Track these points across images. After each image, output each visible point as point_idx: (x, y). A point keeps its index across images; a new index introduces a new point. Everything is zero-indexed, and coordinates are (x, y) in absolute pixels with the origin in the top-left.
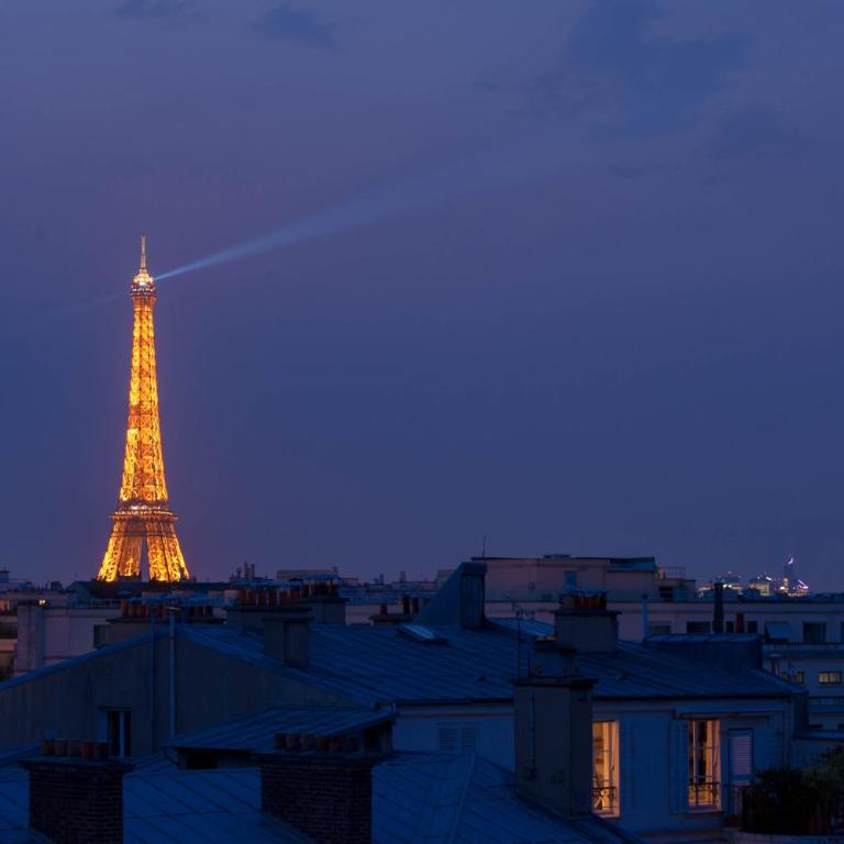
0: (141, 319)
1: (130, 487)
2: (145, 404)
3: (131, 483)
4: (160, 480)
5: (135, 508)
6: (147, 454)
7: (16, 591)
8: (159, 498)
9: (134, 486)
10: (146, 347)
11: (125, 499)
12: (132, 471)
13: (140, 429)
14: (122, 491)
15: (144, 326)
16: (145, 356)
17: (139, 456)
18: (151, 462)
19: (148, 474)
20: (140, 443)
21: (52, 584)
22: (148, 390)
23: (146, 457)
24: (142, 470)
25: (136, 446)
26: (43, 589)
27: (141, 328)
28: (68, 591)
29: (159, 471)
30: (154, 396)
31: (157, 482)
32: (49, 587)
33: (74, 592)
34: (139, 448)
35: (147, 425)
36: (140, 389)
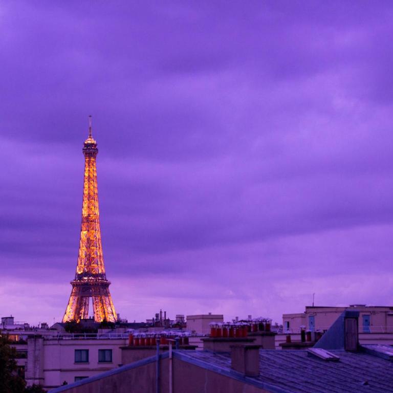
0: (89, 165)
1: (83, 265)
2: (92, 216)
3: (83, 264)
4: (100, 261)
5: (86, 278)
6: (93, 246)
7: (20, 329)
8: (100, 272)
9: (85, 265)
10: (92, 182)
11: (79, 273)
12: (84, 256)
13: (88, 231)
14: (78, 268)
15: (91, 170)
16: (92, 188)
17: (88, 248)
18: (95, 250)
19: (93, 258)
20: (88, 239)
21: (42, 324)
22: (93, 208)
23: (93, 248)
24: (90, 255)
25: (86, 241)
26: (36, 328)
27: (89, 170)
28: (52, 329)
29: (100, 256)
30: (97, 212)
31: (99, 263)
32: (40, 327)
33: (56, 329)
34: (88, 242)
35: (93, 229)
36: (89, 207)
